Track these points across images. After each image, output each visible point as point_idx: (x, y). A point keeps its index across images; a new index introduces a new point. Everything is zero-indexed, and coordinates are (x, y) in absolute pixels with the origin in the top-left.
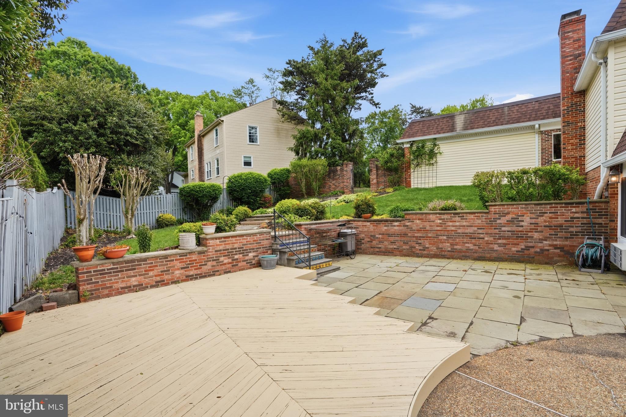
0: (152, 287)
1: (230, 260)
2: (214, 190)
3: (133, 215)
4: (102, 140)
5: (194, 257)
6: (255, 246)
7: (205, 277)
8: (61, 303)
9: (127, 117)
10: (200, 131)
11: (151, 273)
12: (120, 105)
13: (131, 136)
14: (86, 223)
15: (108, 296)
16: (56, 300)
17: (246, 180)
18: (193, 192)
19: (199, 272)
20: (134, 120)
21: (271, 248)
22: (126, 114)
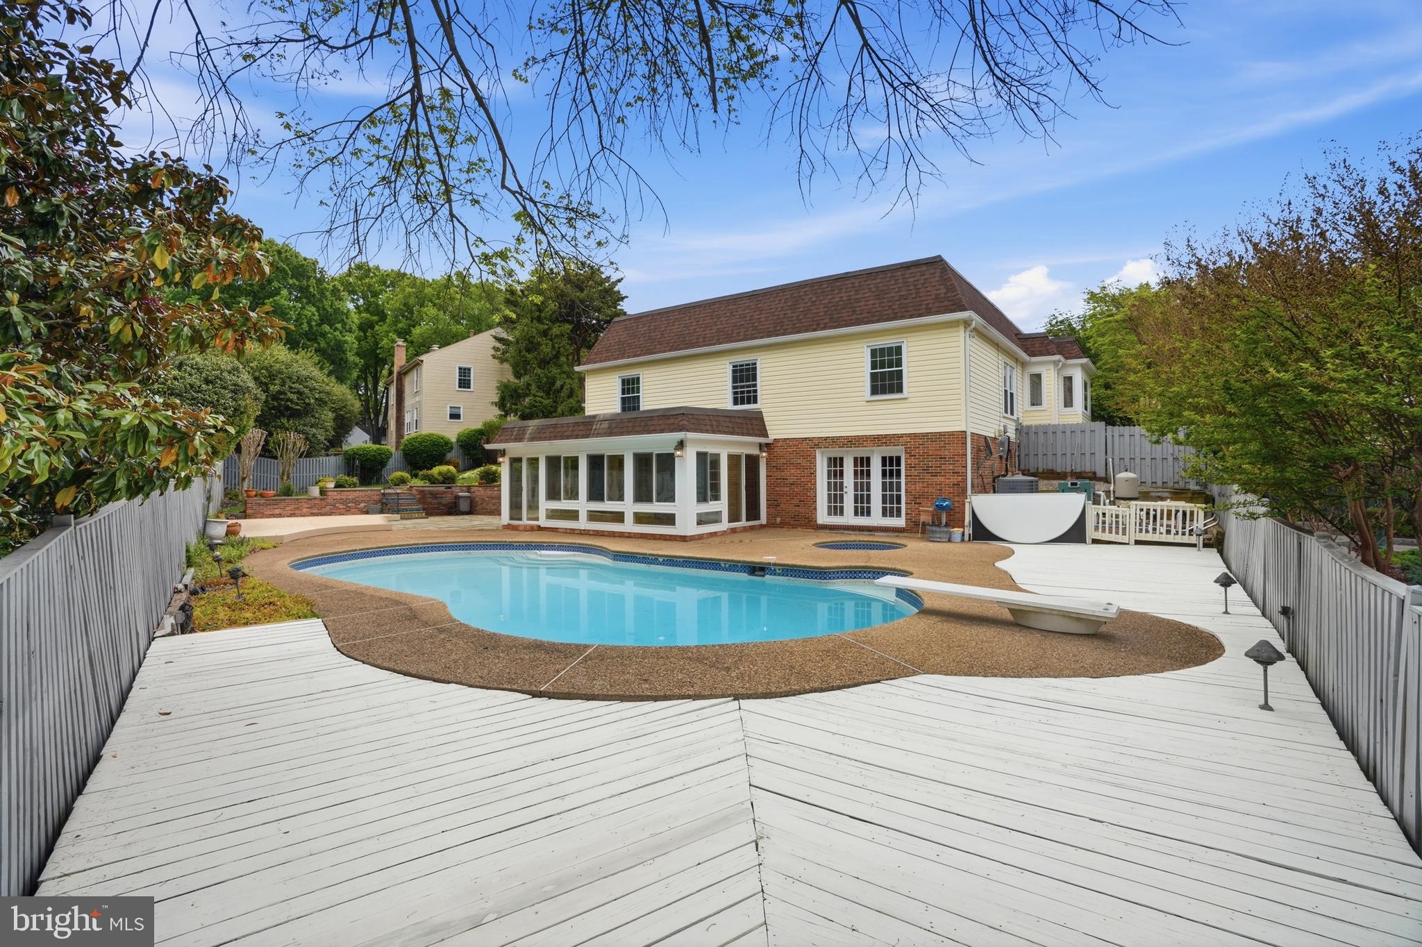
0: (288, 516)
1: (344, 506)
2: (380, 454)
3: (288, 477)
5: (317, 502)
6: (366, 499)
7: (325, 515)
8: (237, 517)
9: (289, 383)
10: (401, 367)
11: (288, 508)
12: (282, 373)
13: (291, 401)
14: (247, 480)
15: (262, 517)
16: (234, 516)
17: (420, 443)
18: (356, 455)
19: (319, 511)
20: (296, 385)
21: (380, 501)
22: (288, 380)
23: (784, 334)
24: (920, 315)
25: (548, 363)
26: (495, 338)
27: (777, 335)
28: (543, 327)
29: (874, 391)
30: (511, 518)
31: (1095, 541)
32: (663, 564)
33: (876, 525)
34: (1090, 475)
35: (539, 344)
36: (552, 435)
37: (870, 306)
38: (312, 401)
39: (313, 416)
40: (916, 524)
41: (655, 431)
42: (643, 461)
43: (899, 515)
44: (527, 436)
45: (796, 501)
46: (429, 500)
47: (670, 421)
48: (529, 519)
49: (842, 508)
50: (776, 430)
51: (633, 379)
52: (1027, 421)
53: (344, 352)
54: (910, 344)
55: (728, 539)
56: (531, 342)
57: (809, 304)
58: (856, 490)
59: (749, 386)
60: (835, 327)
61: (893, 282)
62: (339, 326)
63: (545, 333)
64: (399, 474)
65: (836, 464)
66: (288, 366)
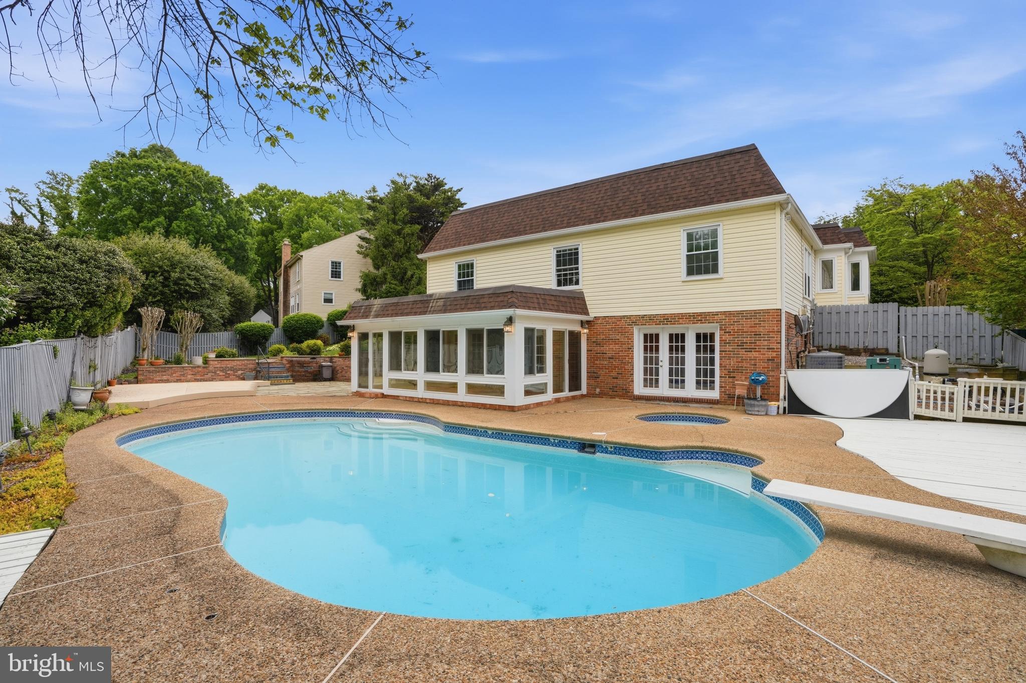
0: (174, 382)
1: (224, 374)
2: (263, 330)
3: (186, 348)
4: (166, 290)
5: (200, 370)
6: (243, 367)
7: (207, 381)
8: (130, 383)
9: (187, 271)
10: (287, 262)
11: (174, 375)
12: (181, 263)
13: (189, 286)
14: (146, 351)
15: (151, 383)
16: (128, 381)
17: (296, 321)
18: (244, 331)
19: (202, 378)
20: (194, 273)
21: (255, 369)
22: (187, 269)
23: (604, 221)
24: (737, 199)
25: (401, 257)
26: (360, 237)
27: (599, 222)
28: (396, 227)
29: (690, 272)
30: (360, 386)
31: (917, 417)
32: (492, 436)
33: (689, 396)
34: (883, 351)
35: (393, 241)
36: (395, 312)
37: (687, 193)
38: (207, 286)
39: (209, 299)
40: (731, 397)
41: (486, 308)
42: (475, 336)
43: (712, 388)
44: (372, 313)
45: (614, 374)
46: (297, 369)
47: (499, 299)
48: (375, 387)
49: (657, 381)
50: (596, 310)
51: (468, 265)
52: (820, 303)
53: (245, 251)
54: (725, 227)
55: (554, 409)
56: (387, 240)
57: (628, 193)
58: (671, 364)
59: (571, 269)
60: (652, 213)
61: (708, 170)
62: (242, 230)
63: (399, 233)
64: (277, 346)
65: (651, 341)
66: (187, 257)
